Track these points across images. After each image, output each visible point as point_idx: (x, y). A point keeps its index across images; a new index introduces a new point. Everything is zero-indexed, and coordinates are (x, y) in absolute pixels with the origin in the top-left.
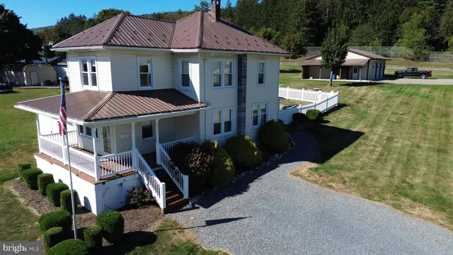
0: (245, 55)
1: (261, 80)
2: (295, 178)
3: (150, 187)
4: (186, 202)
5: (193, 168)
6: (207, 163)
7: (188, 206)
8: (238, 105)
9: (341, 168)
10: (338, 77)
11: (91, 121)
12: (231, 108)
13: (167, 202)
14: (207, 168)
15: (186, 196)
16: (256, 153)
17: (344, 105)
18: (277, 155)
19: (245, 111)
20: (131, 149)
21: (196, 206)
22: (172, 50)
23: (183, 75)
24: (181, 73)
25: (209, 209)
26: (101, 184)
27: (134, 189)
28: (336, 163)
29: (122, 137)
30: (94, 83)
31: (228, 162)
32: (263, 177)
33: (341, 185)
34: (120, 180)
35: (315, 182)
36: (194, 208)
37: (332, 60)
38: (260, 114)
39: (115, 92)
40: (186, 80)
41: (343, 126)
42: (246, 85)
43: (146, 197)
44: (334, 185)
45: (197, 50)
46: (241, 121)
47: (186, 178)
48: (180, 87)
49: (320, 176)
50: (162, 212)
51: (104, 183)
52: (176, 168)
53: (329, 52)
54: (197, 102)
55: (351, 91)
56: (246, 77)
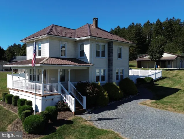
0: (112, 42)
1: (120, 56)
2: (144, 105)
3: (67, 101)
4: (85, 111)
5: (88, 93)
6: (95, 91)
7: (86, 113)
8: (108, 67)
9: (171, 102)
10: (159, 67)
11: (43, 64)
12: (104, 69)
13: (76, 109)
14: (95, 94)
15: (85, 108)
16: (120, 91)
17: (165, 78)
18: (131, 96)
19: (112, 71)
20: (57, 83)
21: (91, 113)
22: (76, 39)
23: (80, 51)
24: (79, 50)
25: (98, 114)
26: (44, 97)
27: (59, 102)
28: (167, 100)
29: (52, 79)
30: (40, 55)
31: (106, 93)
32: (125, 104)
33: (172, 109)
34: (52, 97)
35: (156, 107)
36: (89, 113)
37: (155, 56)
38: (120, 74)
39: (50, 57)
40: (82, 53)
41: (168, 86)
42: (112, 57)
43: (65, 106)
44: (168, 109)
45: (89, 37)
46: (110, 76)
47: (85, 98)
48: (79, 57)
49: (159, 105)
50: (74, 114)
51: (45, 97)
52: (79, 93)
53: (153, 51)
54: (88, 63)
55: (168, 72)
56: (112, 53)
